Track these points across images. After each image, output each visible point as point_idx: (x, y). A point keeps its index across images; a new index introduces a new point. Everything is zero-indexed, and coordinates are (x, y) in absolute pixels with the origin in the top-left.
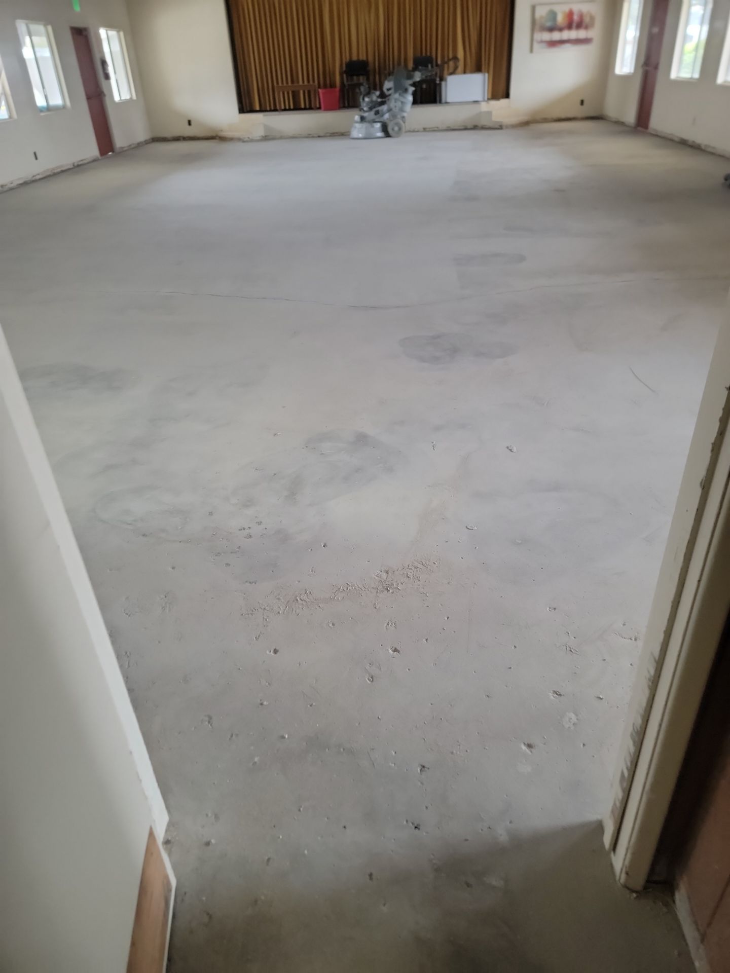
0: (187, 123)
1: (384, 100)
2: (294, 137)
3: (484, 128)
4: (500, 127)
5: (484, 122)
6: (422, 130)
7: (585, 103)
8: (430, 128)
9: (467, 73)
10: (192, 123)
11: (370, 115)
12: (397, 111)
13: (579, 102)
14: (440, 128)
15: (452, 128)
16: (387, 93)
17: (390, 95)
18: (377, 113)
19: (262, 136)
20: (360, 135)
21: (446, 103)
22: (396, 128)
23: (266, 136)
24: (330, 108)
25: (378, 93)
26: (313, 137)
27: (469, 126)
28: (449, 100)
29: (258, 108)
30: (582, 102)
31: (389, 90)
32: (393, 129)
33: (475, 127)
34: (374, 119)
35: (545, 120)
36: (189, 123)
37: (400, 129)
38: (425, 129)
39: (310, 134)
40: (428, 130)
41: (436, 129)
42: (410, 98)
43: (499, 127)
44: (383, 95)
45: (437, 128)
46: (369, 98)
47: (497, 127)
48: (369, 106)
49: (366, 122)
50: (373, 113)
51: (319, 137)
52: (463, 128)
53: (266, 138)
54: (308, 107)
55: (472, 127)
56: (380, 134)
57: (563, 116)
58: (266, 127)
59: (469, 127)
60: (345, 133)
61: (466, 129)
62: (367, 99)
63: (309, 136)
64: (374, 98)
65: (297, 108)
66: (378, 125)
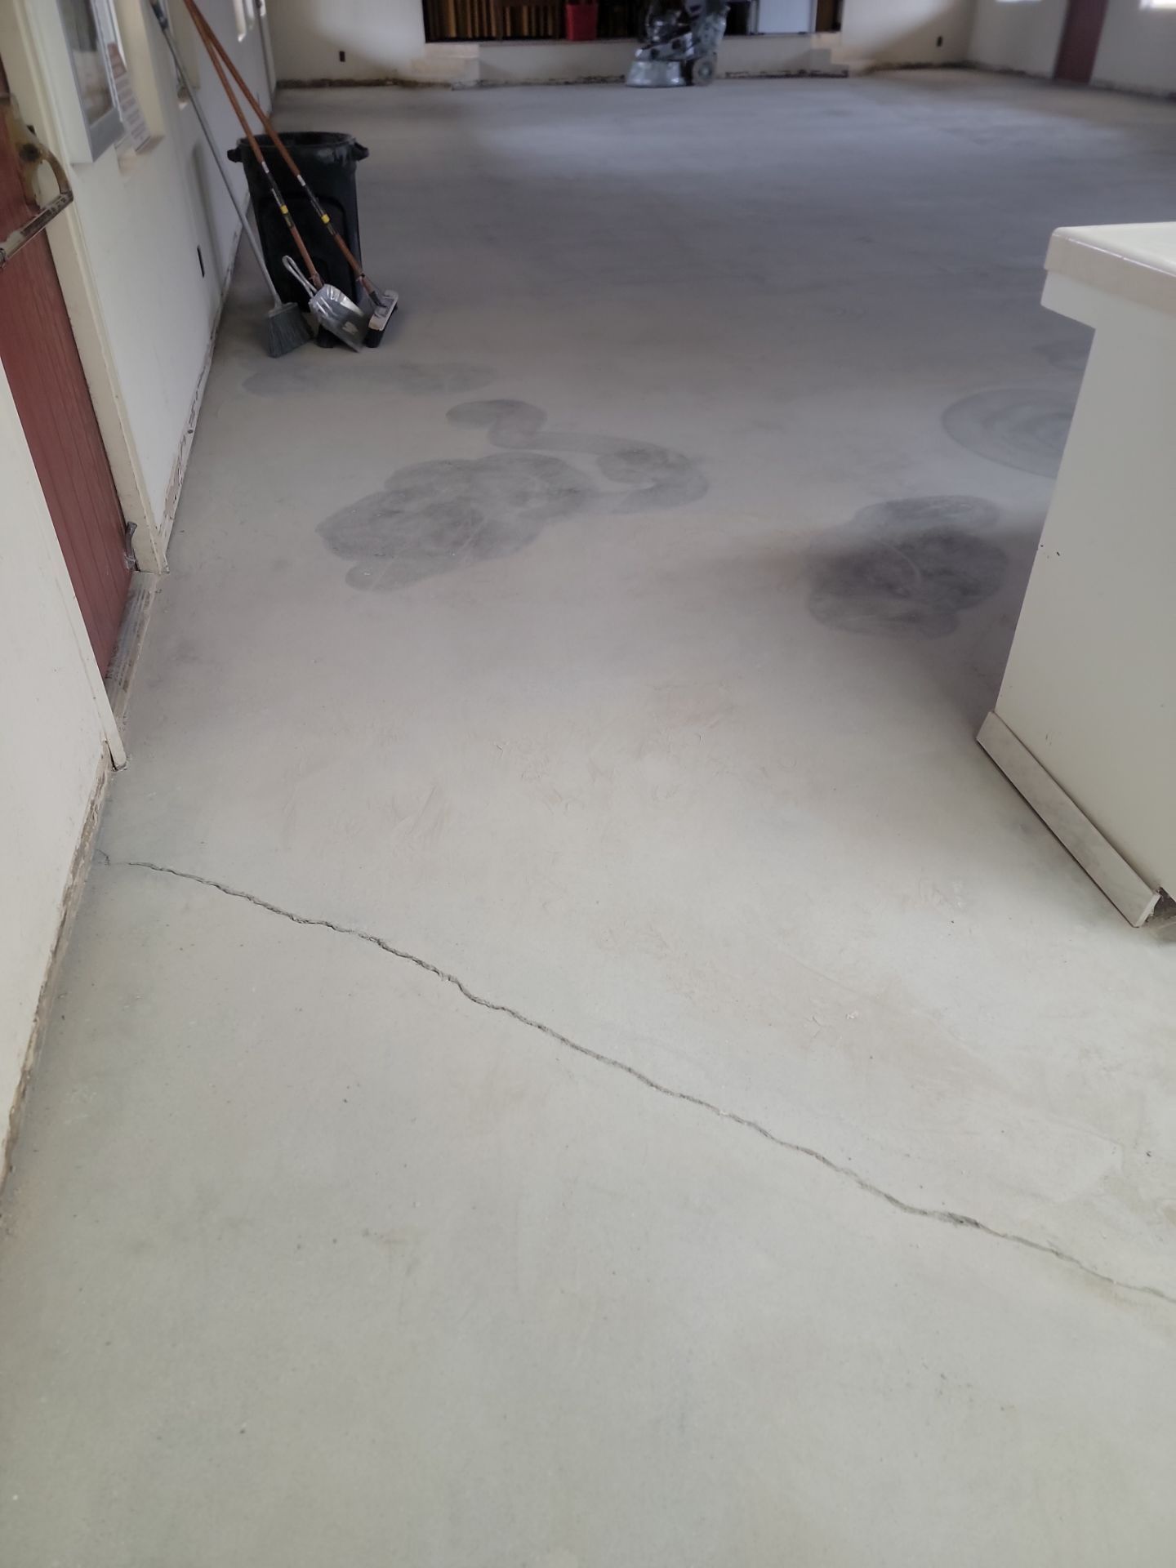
0: (337, 56)
2: (526, 84)
3: (814, 75)
4: (845, 74)
5: (815, 65)
6: (724, 76)
7: (944, 42)
10: (347, 57)
11: (665, 49)
13: (935, 40)
14: (752, 74)
15: (770, 74)
16: (692, 14)
17: (696, 17)
18: (676, 46)
19: (477, 81)
20: (647, 82)
21: (760, 34)
22: (705, 71)
23: (482, 81)
24: (582, 37)
25: (678, 14)
26: (558, 84)
27: (794, 72)
28: (762, 29)
29: (453, 34)
30: (940, 41)
31: (695, 8)
32: (700, 73)
33: (801, 74)
34: (670, 56)
35: (890, 67)
36: (342, 56)
37: (711, 73)
39: (552, 80)
40: (732, 75)
41: (744, 75)
44: (685, 17)
45: (747, 72)
46: (663, 20)
47: (840, 73)
48: (664, 35)
49: (658, 60)
50: (669, 45)
51: (567, 83)
52: (784, 73)
53: (482, 84)
54: (534, 34)
55: (797, 73)
56: (676, 80)
57: (913, 60)
58: (483, 66)
59: (792, 73)
60: (608, 77)
61: (788, 76)
62: (659, 23)
63: (551, 83)
64: (674, 22)
65: (517, 36)
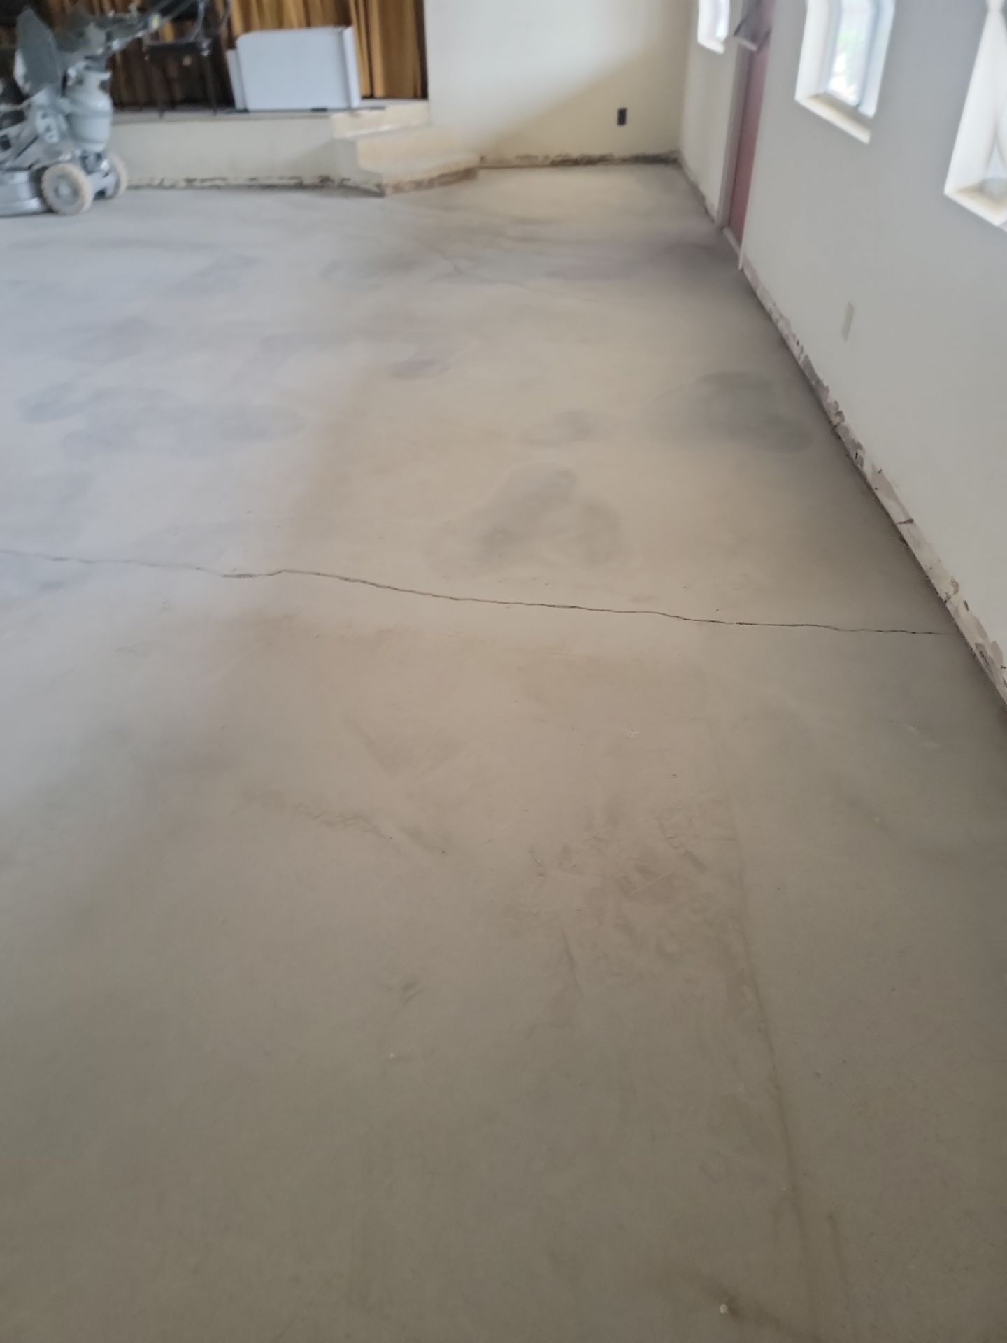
1: (18, 107)
4: (379, 190)
5: (342, 170)
7: (630, 116)
8: (203, 180)
9: (316, 25)
12: (55, 139)
13: (614, 116)
14: (232, 182)
16: (24, 88)
17: (30, 94)
21: (245, 111)
22: (65, 190)
28: (251, 105)
30: (622, 117)
32: (57, 192)
33: (324, 184)
35: (529, 163)
38: (190, 182)
41: (218, 183)
42: (103, 102)
43: (375, 189)
45: (224, 179)
47: (371, 187)
52: (293, 182)
55: (316, 181)
56: (31, 204)
57: (575, 153)
59: (307, 181)
61: (300, 186)
66: (22, 178)
